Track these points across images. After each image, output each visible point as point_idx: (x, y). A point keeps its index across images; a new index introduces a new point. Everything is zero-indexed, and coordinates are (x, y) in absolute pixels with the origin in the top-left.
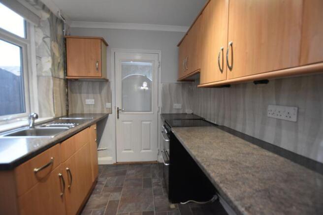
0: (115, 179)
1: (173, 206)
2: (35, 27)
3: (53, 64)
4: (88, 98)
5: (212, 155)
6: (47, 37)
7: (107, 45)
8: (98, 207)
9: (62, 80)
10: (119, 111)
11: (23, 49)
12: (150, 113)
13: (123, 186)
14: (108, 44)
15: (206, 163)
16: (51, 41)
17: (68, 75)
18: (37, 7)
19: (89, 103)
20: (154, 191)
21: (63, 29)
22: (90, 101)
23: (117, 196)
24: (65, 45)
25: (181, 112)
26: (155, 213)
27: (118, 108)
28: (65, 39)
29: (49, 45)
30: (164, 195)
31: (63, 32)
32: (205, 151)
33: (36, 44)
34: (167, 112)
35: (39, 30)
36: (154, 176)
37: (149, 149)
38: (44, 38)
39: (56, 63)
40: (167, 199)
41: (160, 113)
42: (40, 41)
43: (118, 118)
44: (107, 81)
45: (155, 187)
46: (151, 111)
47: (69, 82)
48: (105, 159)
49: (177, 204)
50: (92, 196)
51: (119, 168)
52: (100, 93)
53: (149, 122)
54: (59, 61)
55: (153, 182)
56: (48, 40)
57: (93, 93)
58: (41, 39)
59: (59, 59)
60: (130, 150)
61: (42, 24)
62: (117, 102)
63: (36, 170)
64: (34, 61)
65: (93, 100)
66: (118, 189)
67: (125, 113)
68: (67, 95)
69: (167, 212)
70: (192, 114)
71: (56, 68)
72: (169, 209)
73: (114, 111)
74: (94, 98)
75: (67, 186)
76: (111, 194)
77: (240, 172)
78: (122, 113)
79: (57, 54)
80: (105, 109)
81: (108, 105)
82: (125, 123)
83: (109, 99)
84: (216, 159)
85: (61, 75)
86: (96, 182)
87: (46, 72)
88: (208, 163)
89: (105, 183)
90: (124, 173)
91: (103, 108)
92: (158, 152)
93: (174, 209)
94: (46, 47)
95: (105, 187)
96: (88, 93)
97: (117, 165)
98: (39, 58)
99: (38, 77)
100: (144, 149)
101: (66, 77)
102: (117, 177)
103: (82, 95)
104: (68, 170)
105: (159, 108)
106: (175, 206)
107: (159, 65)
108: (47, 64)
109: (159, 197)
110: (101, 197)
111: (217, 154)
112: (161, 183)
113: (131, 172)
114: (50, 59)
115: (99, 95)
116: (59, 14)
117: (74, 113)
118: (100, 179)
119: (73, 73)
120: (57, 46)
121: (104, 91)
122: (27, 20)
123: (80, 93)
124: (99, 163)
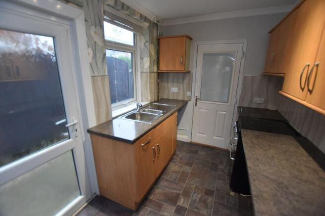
0: (188, 156)
1: (232, 193)
2: (140, 35)
3: (150, 63)
4: (173, 87)
5: (264, 171)
6: (147, 42)
7: (191, 39)
8: (174, 172)
9: (156, 73)
10: (198, 100)
11: (133, 54)
12: (227, 104)
13: (194, 163)
14: (192, 37)
15: (254, 177)
16: (149, 44)
17: (160, 69)
18: (142, 21)
19: (173, 90)
20: (219, 175)
21: (158, 31)
22: (174, 90)
23: (188, 169)
24: (159, 44)
25: (262, 107)
26: (215, 192)
27: (197, 97)
28: (158, 40)
29: (148, 48)
30: (227, 181)
31: (158, 33)
32: (261, 165)
33: (140, 48)
34: (246, 105)
35: (142, 37)
36: (221, 163)
37: (221, 137)
38: (145, 43)
39: (152, 61)
40: (228, 187)
41: (237, 105)
42: (143, 46)
43: (196, 105)
44: (189, 72)
45: (220, 173)
46: (227, 102)
47: (160, 74)
48: (182, 137)
49: (237, 194)
50: (171, 163)
51: (193, 147)
52: (183, 82)
53: (224, 113)
54: (154, 58)
55: (220, 168)
56: (147, 44)
57: (177, 83)
58: (143, 44)
59: (154, 57)
60: (203, 134)
61: (144, 33)
62: (196, 91)
63: (143, 145)
64: (139, 61)
65: (177, 89)
66: (189, 164)
67: (203, 101)
68: (158, 84)
69: (226, 196)
70: (276, 111)
71: (152, 64)
72: (229, 194)
73: (193, 99)
74: (178, 87)
75: (157, 155)
76: (184, 166)
77: (279, 195)
78: (200, 101)
79: (153, 54)
80: (186, 97)
81: (188, 94)
82: (201, 110)
83: (190, 88)
84: (266, 176)
85: (155, 69)
86: (174, 154)
87: (146, 69)
88: (255, 178)
89: (180, 156)
90: (196, 152)
91: (184, 96)
92: (230, 141)
93: (233, 196)
94: (146, 50)
95: (180, 159)
96: (173, 82)
97: (191, 144)
98: (142, 59)
99: (141, 73)
100: (216, 136)
101: (159, 71)
102: (190, 154)
103: (169, 84)
104: (158, 146)
105: (237, 100)
106: (235, 195)
107: (243, 56)
108: (147, 63)
109: (221, 182)
110: (177, 167)
111: (270, 171)
112: (226, 171)
113: (202, 153)
114: (149, 59)
115: (181, 84)
116: (155, 19)
117: (162, 97)
118: (177, 152)
119: (164, 68)
120: (153, 46)
121: (186, 81)
122: (135, 33)
123: (167, 82)
124: (178, 139)
